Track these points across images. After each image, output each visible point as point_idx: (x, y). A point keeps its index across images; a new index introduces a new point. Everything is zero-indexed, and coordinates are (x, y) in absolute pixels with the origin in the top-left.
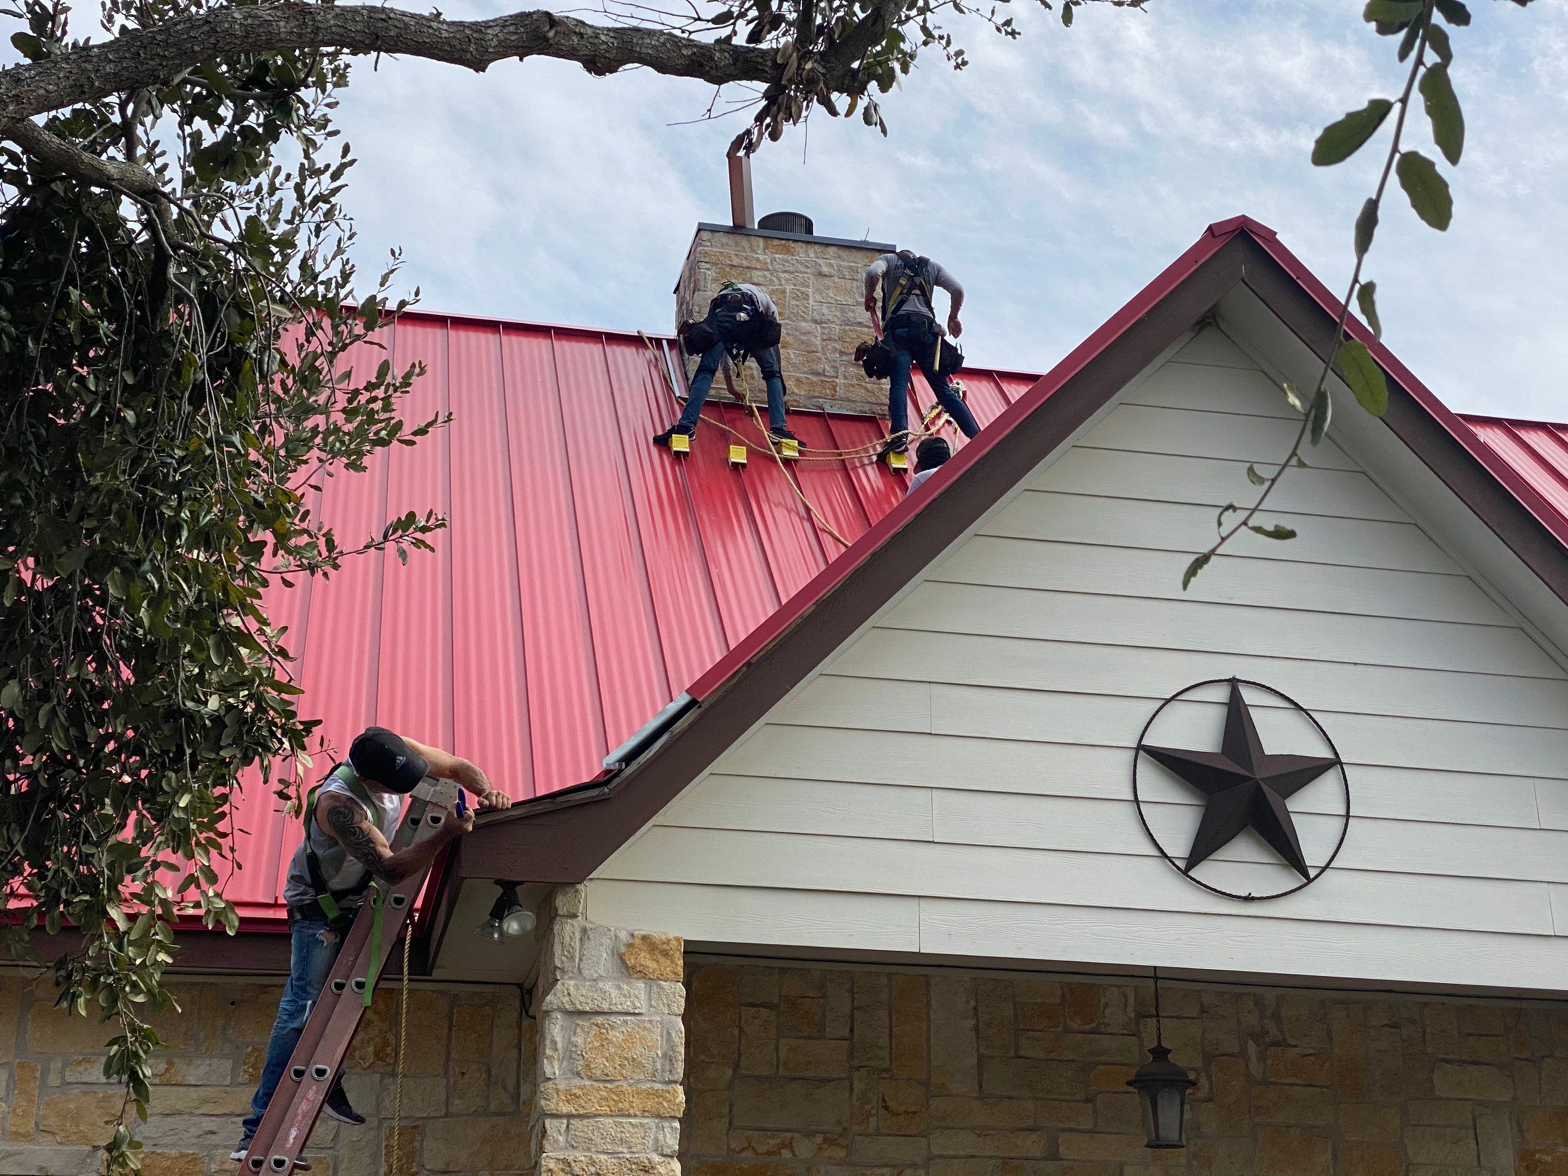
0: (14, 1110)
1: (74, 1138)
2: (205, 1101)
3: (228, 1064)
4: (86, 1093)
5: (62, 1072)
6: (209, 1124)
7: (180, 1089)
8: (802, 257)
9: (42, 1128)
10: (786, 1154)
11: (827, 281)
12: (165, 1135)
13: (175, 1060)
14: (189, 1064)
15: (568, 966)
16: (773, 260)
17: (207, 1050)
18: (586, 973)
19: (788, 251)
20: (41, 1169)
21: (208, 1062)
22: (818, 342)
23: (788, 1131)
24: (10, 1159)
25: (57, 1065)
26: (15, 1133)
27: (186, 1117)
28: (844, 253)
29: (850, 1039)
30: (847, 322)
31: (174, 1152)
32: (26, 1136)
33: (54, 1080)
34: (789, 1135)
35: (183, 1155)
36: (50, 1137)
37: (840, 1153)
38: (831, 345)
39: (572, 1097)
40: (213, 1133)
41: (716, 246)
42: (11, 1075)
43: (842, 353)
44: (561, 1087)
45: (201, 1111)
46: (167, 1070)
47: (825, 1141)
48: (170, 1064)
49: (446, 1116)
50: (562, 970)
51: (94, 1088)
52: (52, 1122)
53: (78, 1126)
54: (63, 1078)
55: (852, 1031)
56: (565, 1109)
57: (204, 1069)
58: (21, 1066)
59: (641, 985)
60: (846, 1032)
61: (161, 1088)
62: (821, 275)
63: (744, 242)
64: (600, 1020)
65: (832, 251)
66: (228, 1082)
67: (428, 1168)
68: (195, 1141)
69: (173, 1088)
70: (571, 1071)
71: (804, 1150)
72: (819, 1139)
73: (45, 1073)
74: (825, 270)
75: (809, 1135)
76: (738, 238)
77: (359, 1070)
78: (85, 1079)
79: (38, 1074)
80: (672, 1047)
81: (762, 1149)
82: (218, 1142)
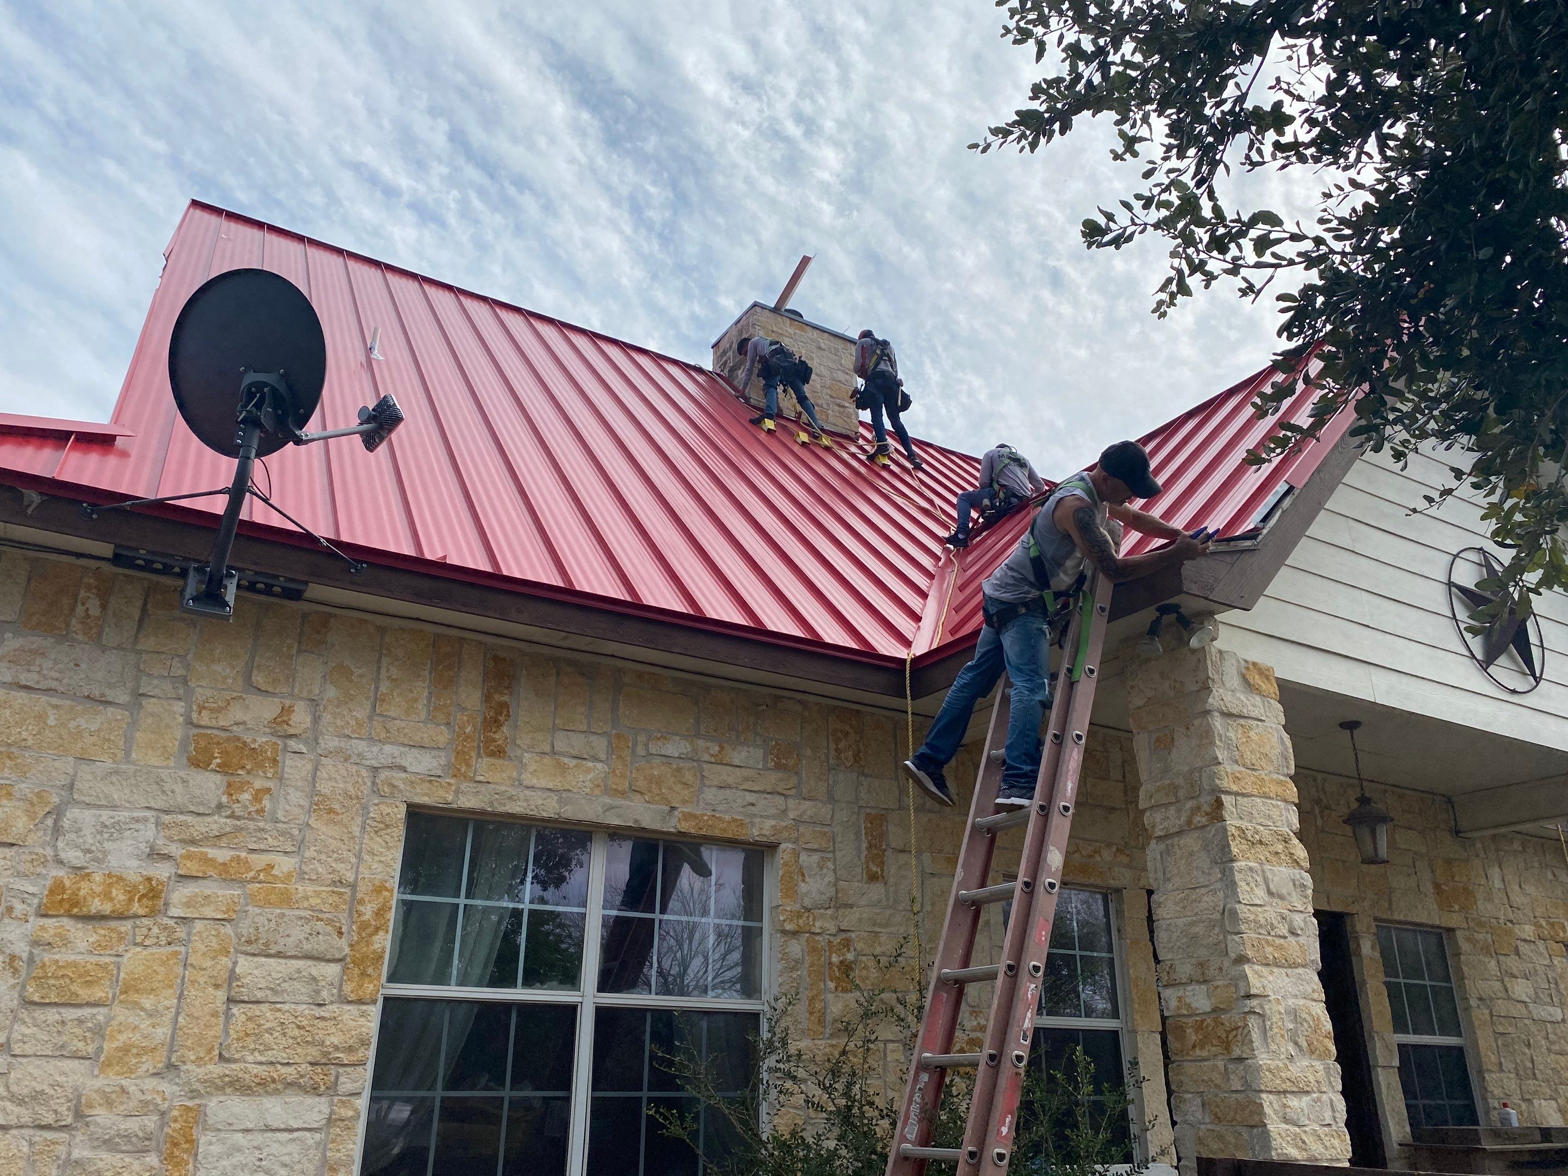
0: (614, 772)
1: (657, 798)
2: (746, 779)
3: (759, 753)
4: (663, 764)
5: (646, 745)
6: (751, 798)
7: (728, 768)
8: (810, 334)
9: (634, 788)
10: (1098, 858)
11: (823, 352)
12: (720, 803)
13: (725, 745)
14: (733, 750)
15: (1216, 677)
16: (795, 333)
17: (745, 740)
18: (1228, 685)
19: (803, 330)
20: (636, 821)
21: (746, 749)
22: (819, 386)
23: (1096, 841)
24: (614, 811)
25: (642, 738)
26: (615, 790)
27: (734, 791)
28: (832, 338)
29: (1124, 781)
30: (834, 379)
31: (727, 818)
32: (623, 794)
33: (641, 751)
34: (1098, 844)
35: (735, 820)
36: (639, 796)
37: (1125, 860)
38: (825, 391)
39: (1237, 779)
40: (753, 805)
41: (766, 317)
42: (610, 743)
43: (831, 396)
44: (1229, 770)
45: (743, 787)
46: (719, 752)
47: (1118, 850)
48: (722, 748)
49: (899, 809)
50: (1213, 680)
51: (671, 760)
52: (641, 784)
53: (660, 789)
54: (647, 750)
55: (1124, 777)
56: (1235, 788)
57: (744, 754)
58: (618, 736)
59: (1258, 698)
60: (1121, 778)
61: (714, 766)
62: (820, 348)
63: (779, 319)
64: (1242, 721)
65: (826, 335)
66: (760, 767)
67: (893, 846)
68: (741, 809)
69: (724, 767)
70: (1231, 758)
71: (1107, 855)
72: (1114, 849)
73: (635, 744)
74: (822, 345)
75: (1109, 845)
76: (776, 315)
77: (843, 768)
78: (663, 752)
79: (630, 745)
80: (1286, 749)
81: (1084, 853)
82: (756, 812)
